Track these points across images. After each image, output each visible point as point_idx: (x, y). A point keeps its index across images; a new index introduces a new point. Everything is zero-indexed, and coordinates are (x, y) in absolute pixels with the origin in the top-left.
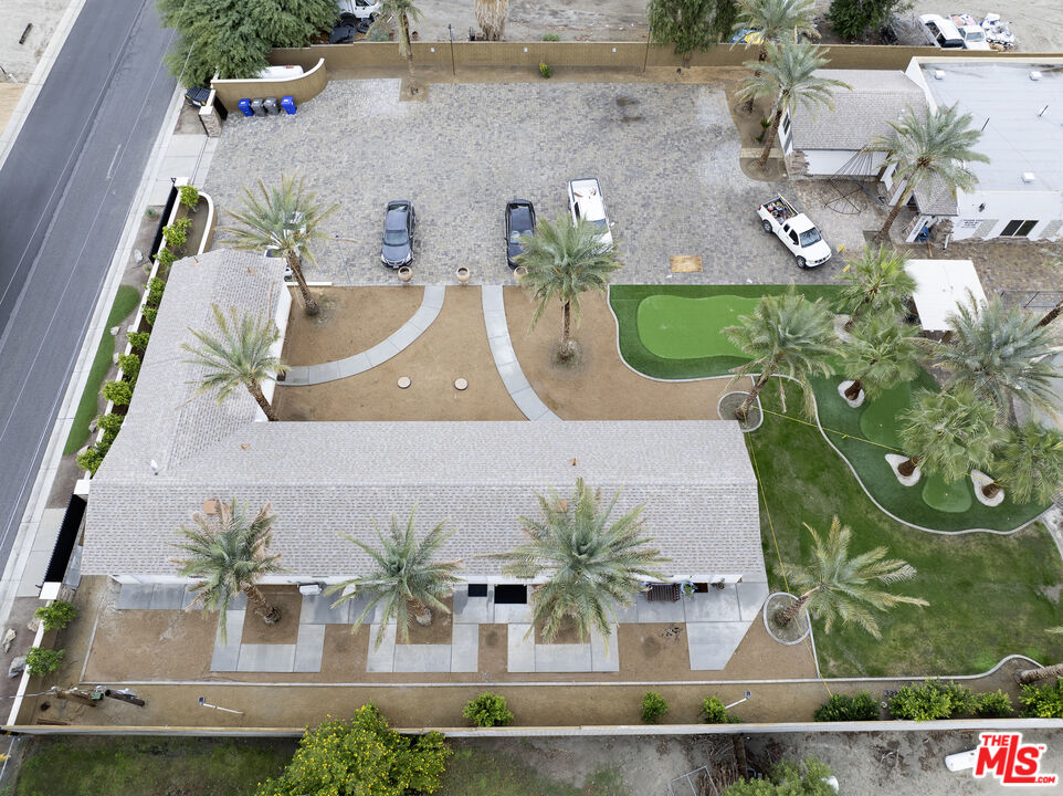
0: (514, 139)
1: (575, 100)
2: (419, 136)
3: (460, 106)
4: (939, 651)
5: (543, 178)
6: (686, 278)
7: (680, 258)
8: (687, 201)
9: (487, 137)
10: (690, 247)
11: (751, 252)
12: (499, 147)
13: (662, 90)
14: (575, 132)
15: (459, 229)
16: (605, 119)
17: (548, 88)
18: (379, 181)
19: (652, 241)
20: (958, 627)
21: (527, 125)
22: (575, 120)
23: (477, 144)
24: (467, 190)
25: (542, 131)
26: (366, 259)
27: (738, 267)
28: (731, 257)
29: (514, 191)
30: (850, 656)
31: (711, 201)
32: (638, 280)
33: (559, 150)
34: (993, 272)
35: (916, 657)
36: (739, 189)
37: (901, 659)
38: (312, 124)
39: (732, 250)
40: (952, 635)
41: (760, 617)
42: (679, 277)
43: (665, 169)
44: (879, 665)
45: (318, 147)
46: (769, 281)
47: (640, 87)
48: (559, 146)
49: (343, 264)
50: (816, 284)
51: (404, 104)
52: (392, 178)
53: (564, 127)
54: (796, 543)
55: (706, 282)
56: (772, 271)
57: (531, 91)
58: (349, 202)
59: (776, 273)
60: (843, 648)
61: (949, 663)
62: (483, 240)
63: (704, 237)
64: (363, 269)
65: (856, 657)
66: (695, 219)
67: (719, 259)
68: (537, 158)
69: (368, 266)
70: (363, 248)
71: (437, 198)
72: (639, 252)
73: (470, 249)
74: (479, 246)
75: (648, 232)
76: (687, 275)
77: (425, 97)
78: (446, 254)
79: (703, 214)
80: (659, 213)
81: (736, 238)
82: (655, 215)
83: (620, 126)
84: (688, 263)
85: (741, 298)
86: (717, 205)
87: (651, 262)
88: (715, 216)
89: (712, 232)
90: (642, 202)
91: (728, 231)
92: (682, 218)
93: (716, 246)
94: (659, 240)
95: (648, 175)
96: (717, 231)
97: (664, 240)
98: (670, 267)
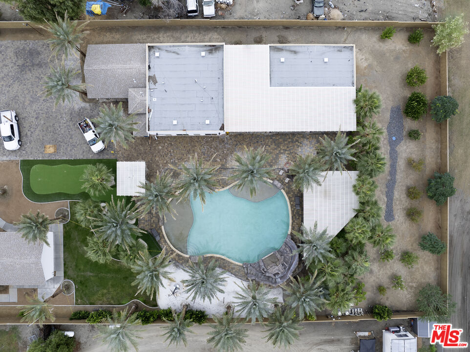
1: (10, 52)
4: (112, 298)
6: (50, 156)
7: (48, 146)
8: (54, 115)
10: (53, 140)
11: (76, 143)
13: (50, 45)
14: (10, 74)
16: (23, 65)
19: (38, 137)
20: (120, 291)
22: (10, 66)
27: (71, 150)
28: (68, 145)
30: (85, 299)
31: (64, 115)
32: (31, 157)
33: (3, 85)
34: (173, 151)
35: (105, 299)
36: (77, 107)
37: (100, 300)
39: (69, 142)
40: (118, 293)
41: (60, 287)
42: (47, 156)
44: (93, 302)
46: (81, 157)
47: (41, 43)
50: (100, 158)
53: (5, 71)
54: (74, 264)
55: (58, 158)
56: (84, 152)
59: (85, 153)
60: (83, 296)
61: (114, 302)
63: (59, 134)
65: (87, 299)
66: (57, 125)
67: (64, 146)
72: (33, 143)
75: (37, 132)
76: (51, 155)
79: (60, 122)
80: (42, 122)
81: (72, 135)
82: (40, 123)
83: (30, 70)
84: (51, 149)
85: (69, 166)
86: (66, 117)
87: (37, 148)
88: (65, 123)
89: (62, 132)
90: (36, 116)
91: (69, 132)
92: (51, 124)
93: (63, 140)
94: (41, 137)
95: (40, 100)
96: (65, 132)
97: (43, 136)
98: (44, 151)
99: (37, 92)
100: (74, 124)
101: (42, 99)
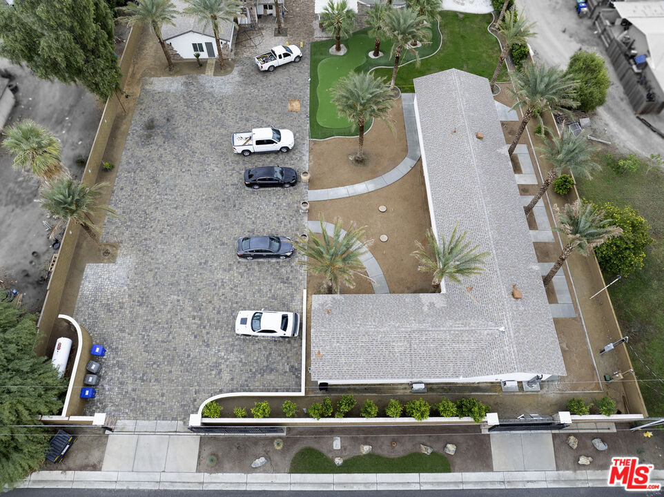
0: (176, 186)
1: (142, 152)
2: (159, 246)
3: (131, 220)
4: (491, 49)
5: (216, 169)
6: (305, 106)
7: (290, 107)
8: (246, 101)
9: (169, 202)
10: (282, 103)
12: (181, 195)
13: (143, 107)
14: (175, 152)
15: (258, 215)
16: (164, 136)
17: (126, 166)
18: (206, 270)
19: (276, 119)
20: (481, 42)
21: (161, 178)
22: (163, 152)
23: (176, 208)
24: (222, 212)
25: (170, 170)
26: (283, 270)
27: (297, 85)
28: (290, 87)
29: (227, 185)
31: (247, 91)
32: (306, 126)
33: (190, 161)
36: (238, 79)
38: (124, 331)
39: (285, 86)
40: (484, 45)
42: (303, 109)
43: (218, 109)
45: (155, 322)
47: (137, 118)
48: (187, 162)
49: (286, 285)
50: (309, 57)
51: (119, 260)
52: (203, 261)
53: (169, 157)
55: (307, 98)
56: (300, 72)
57: (125, 177)
58: (224, 288)
59: (302, 71)
62: (269, 202)
63: (274, 96)
64: (292, 271)
66: (260, 99)
67: (291, 92)
68: (197, 173)
69: (289, 269)
70: (272, 274)
71: (227, 230)
73: (277, 209)
74: (274, 203)
76: (302, 105)
77: (115, 246)
78: (281, 222)
79: (257, 95)
80: (254, 114)
81: (276, 84)
82: (256, 116)
83: (173, 129)
84: (294, 104)
85: (319, 86)
86: (251, 89)
87: (293, 120)
88: (259, 91)
89: (271, 93)
90: (245, 122)
91: (271, 86)
92: (259, 104)
93: (282, 92)
94: (275, 115)
95: (221, 117)
96: (271, 90)
97: (275, 113)
98: (297, 112)
99: (209, 120)
100: (261, 81)
101: (220, 114)
